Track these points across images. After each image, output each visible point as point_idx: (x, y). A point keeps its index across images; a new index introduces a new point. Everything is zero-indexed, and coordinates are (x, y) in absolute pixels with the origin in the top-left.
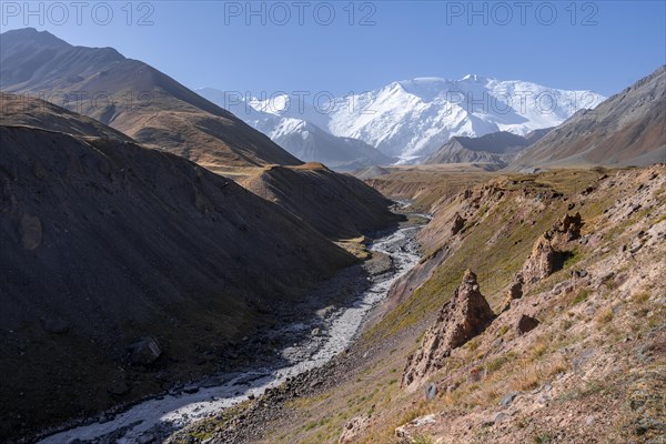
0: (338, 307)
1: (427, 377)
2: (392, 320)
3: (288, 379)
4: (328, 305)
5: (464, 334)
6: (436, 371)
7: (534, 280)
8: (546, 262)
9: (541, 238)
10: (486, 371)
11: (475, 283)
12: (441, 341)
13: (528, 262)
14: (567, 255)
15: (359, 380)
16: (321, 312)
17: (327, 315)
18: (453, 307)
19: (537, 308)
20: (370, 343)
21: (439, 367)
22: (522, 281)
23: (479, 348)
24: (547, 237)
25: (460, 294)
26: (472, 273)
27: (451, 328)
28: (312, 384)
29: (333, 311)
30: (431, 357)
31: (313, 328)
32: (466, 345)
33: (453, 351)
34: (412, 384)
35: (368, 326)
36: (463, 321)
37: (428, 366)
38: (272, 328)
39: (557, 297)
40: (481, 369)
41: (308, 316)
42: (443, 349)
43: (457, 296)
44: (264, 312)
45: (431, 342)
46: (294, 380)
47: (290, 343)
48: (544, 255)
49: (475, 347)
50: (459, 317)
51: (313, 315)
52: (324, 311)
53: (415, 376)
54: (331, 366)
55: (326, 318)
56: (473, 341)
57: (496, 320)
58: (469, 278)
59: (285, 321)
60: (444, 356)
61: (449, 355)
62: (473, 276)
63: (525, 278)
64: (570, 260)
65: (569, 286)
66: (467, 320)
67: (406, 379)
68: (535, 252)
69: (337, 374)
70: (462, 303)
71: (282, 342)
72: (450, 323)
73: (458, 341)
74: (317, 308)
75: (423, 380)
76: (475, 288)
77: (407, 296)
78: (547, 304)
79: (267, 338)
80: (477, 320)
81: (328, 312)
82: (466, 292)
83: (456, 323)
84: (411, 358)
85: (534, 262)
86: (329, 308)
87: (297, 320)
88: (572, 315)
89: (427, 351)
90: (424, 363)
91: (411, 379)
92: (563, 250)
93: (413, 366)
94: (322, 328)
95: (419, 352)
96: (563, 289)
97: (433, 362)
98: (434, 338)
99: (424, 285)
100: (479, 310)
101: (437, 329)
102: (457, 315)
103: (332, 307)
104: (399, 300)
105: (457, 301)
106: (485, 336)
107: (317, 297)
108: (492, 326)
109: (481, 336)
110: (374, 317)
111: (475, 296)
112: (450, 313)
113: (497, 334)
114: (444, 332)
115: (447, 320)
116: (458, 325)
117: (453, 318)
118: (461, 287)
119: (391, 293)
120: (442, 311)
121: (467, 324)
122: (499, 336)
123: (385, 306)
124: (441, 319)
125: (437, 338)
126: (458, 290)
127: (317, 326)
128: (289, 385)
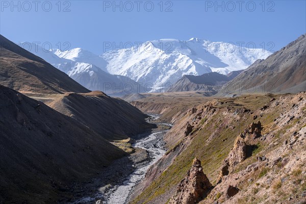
0: (114, 185)
2: (148, 192)
4: (106, 184)
5: (194, 200)
7: (235, 163)
8: (242, 152)
9: (239, 137)
11: (200, 166)
13: (231, 152)
14: (254, 147)
16: (102, 189)
18: (187, 182)
19: (238, 181)
22: (228, 164)
24: (243, 137)
25: (191, 174)
26: (197, 160)
27: (186, 196)
29: (110, 188)
31: (97, 199)
35: (133, 197)
36: (193, 191)
38: (69, 201)
39: (249, 173)
43: (189, 175)
44: (64, 190)
48: (241, 148)
50: (191, 188)
51: (97, 191)
52: (104, 188)
55: (105, 192)
57: (213, 190)
58: (196, 163)
59: (78, 196)
62: (199, 162)
63: (230, 162)
64: (256, 151)
65: (256, 167)
66: (196, 190)
68: (235, 146)
70: (192, 180)
72: (185, 193)
73: (191, 203)
74: (100, 186)
76: (200, 169)
77: (158, 176)
78: (243, 178)
80: (202, 190)
81: (106, 189)
82: (195, 172)
83: (189, 192)
85: (235, 153)
86: (107, 186)
87: (86, 195)
88: (258, 184)
92: (252, 144)
94: (103, 199)
96: (253, 168)
98: (175, 203)
99: (169, 169)
100: (203, 184)
101: (177, 197)
102: (189, 187)
103: (110, 185)
104: (153, 179)
105: (189, 179)
106: (207, 201)
107: (99, 179)
108: (211, 193)
109: (205, 200)
110: (137, 191)
111: (200, 176)
112: (185, 186)
113: (214, 198)
114: (182, 199)
115: (183, 191)
116: (190, 194)
117: (187, 189)
118: (191, 169)
119: (148, 174)
120: (180, 185)
121: (196, 193)
122: (215, 200)
123: (144, 183)
124: (180, 191)
125: (177, 203)
126: (190, 171)
127: (99, 199)
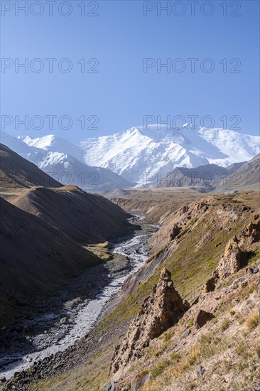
0: (84, 299)
1: (129, 367)
2: (123, 309)
3: (35, 363)
4: (75, 298)
5: (161, 326)
6: (138, 361)
7: (227, 275)
8: (235, 260)
9: (231, 241)
10: (150, 375)
11: (169, 280)
12: (142, 332)
13: (222, 261)
14: (250, 255)
15: (91, 363)
16: (69, 304)
17: (74, 306)
18: (152, 301)
19: (219, 301)
20: (105, 330)
21: (139, 356)
22: (217, 276)
23: (172, 339)
24: (237, 241)
25: (158, 290)
26: (167, 271)
27: (150, 320)
28: (54, 368)
29: (79, 302)
30: (133, 348)
31: (61, 317)
32: (162, 335)
33: (151, 341)
34: (118, 373)
35: (106, 314)
36: (159, 314)
37: (130, 356)
38: (28, 318)
39: (235, 291)
40: (145, 373)
41: (58, 309)
42: (143, 339)
43: (155, 292)
44: (22, 305)
45: (134, 333)
46: (40, 364)
47: (40, 330)
48: (233, 255)
49: (169, 337)
50: (157, 310)
51: (62, 307)
52: (72, 302)
53: (120, 366)
54: (72, 350)
55: (73, 308)
56: (168, 332)
57: (187, 313)
58: (165, 275)
59: (39, 312)
60: (144, 346)
61: (148, 345)
62: (168, 273)
63: (220, 274)
64: (253, 259)
65: (244, 282)
66: (163, 313)
67: (113, 368)
68: (226, 253)
69: (77, 356)
70: (159, 298)
71: (34, 331)
72: (150, 316)
73: (157, 331)
74: (66, 300)
75: (126, 369)
76: (169, 284)
78: (227, 297)
79: (22, 327)
80: (172, 313)
81: (75, 304)
82: (162, 288)
83: (154, 316)
84: (118, 348)
85: (226, 261)
86: (76, 300)
87: (49, 311)
89: (131, 343)
90: (127, 353)
91: (117, 368)
92: (248, 250)
93: (119, 355)
94: (68, 317)
95: (124, 342)
96: (240, 284)
97: (134, 352)
98: (136, 330)
99: (149, 280)
100: (173, 304)
101: (139, 322)
102: (155, 308)
103: (79, 299)
105: (155, 297)
106: (178, 327)
107: (67, 292)
108: (184, 318)
109: (175, 327)
110: (111, 306)
111: (169, 291)
112: (149, 307)
113: (187, 325)
114: (145, 324)
115: (147, 314)
116: (156, 318)
117: (151, 311)
118: (159, 284)
119: (124, 286)
120: (143, 306)
121: (164, 316)
122: (188, 327)
124: (142, 313)
125: (138, 330)
126: (156, 286)
127: (65, 316)
128: (35, 368)
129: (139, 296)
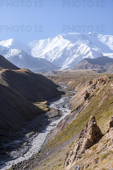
0: (35, 133)
1: (75, 163)
2: (59, 138)
3: (13, 166)
4: (31, 132)
5: (90, 143)
6: (79, 160)
10: (100, 159)
11: (95, 121)
12: (81, 146)
15: (45, 165)
16: (28, 135)
17: (31, 136)
18: (86, 131)
20: (50, 148)
21: (80, 158)
23: (97, 149)
25: (89, 126)
26: (93, 117)
27: (85, 141)
28: (23, 168)
29: (33, 134)
30: (76, 154)
31: (24, 142)
32: (91, 148)
33: (86, 151)
34: (69, 166)
35: (49, 141)
36: (90, 138)
37: (75, 158)
38: (6, 142)
40: (98, 158)
41: (22, 137)
42: (81, 150)
43: (87, 127)
44: (2, 135)
45: (76, 147)
46: (15, 166)
47: (14, 149)
49: (95, 148)
50: (88, 135)
51: (24, 136)
52: (29, 134)
53: (69, 162)
54: (32, 159)
55: (30, 137)
56: (94, 146)
57: (104, 137)
58: (92, 119)
59: (12, 139)
60: (82, 153)
61: (84, 153)
62: (94, 118)
66: (92, 137)
67: (66, 164)
69: (35, 162)
70: (89, 130)
71: (10, 149)
72: (84, 138)
73: (88, 146)
74: (26, 133)
75: (73, 164)
76: (95, 123)
77: (65, 127)
79: (3, 147)
80: (96, 137)
81: (31, 135)
82: (91, 125)
83: (87, 138)
84: (68, 154)
86: (31, 133)
87: (17, 139)
89: (75, 151)
90: (73, 156)
91: (68, 164)
93: (69, 158)
94: (28, 142)
95: (71, 152)
97: (77, 156)
98: (78, 145)
99: (73, 122)
100: (96, 133)
101: (79, 141)
102: (87, 135)
103: (33, 132)
104: (62, 129)
105: (87, 129)
106: (99, 144)
107: (26, 128)
108: (102, 139)
109: (98, 144)
110: (51, 136)
111: (95, 127)
112: (84, 134)
113: (104, 143)
114: (82, 142)
115: (83, 137)
116: (88, 139)
117: (85, 136)
118: (89, 123)
120: (81, 134)
121: (92, 139)
122: (105, 144)
123: (56, 131)
124: (81, 137)
125: (79, 145)
126: (88, 124)
127: (26, 141)
128: (13, 168)
129: (67, 131)
